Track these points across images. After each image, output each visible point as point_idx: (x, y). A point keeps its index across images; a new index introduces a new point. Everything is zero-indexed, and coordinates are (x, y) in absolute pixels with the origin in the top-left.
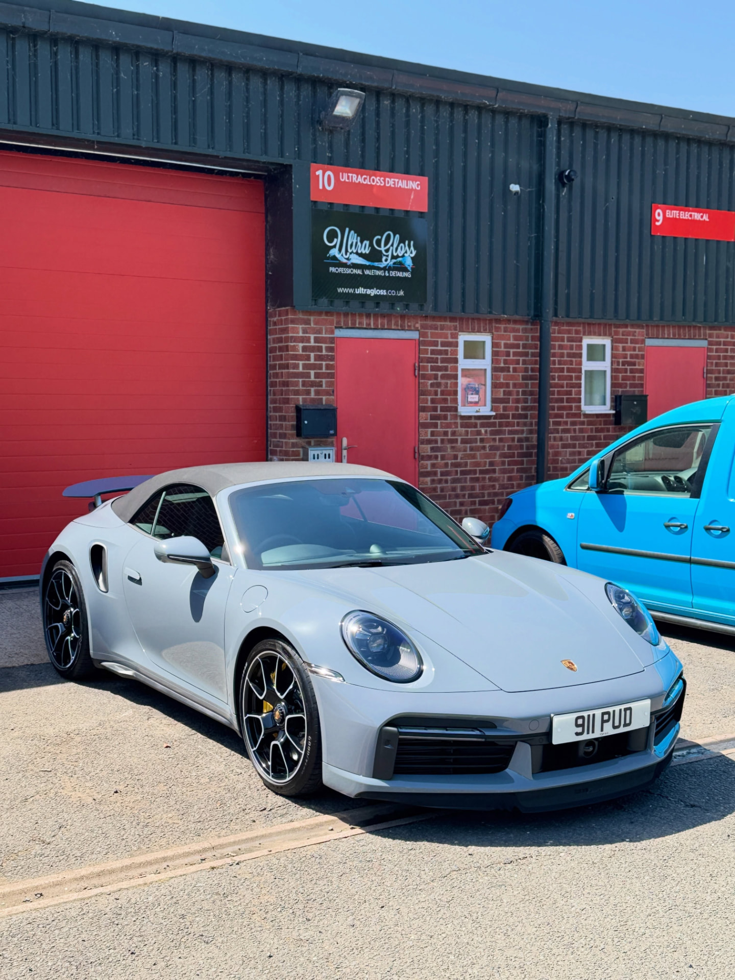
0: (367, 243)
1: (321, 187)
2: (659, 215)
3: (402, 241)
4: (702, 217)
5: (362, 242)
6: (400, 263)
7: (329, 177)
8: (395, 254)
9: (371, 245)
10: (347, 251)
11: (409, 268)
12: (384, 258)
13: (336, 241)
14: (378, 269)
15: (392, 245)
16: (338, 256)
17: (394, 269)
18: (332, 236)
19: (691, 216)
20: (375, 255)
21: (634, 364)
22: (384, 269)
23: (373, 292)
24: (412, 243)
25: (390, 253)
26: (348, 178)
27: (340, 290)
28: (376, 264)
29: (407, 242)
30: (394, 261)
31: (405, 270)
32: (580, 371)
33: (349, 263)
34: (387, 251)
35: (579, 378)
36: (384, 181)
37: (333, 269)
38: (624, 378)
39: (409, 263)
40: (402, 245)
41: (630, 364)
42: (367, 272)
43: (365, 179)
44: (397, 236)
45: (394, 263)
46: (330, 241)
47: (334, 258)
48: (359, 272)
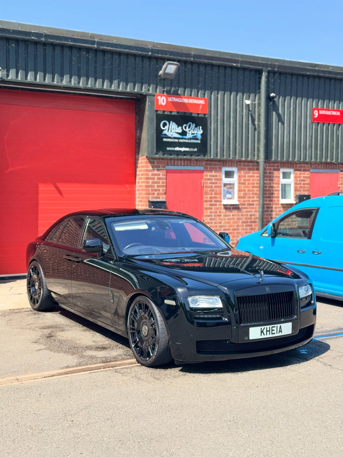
0: (180, 128)
1: (160, 104)
2: (316, 113)
3: (196, 126)
4: (337, 113)
5: (178, 127)
6: (195, 136)
7: (163, 100)
8: (193, 133)
9: (182, 128)
10: (171, 131)
11: (199, 139)
12: (188, 135)
13: (167, 127)
14: (185, 139)
15: (192, 129)
16: (167, 134)
17: (193, 139)
18: (165, 125)
19: (331, 113)
20: (184, 133)
21: (305, 181)
22: (188, 139)
23: (183, 149)
24: (201, 127)
25: (190, 132)
26: (172, 99)
27: (168, 149)
28: (184, 137)
29: (198, 127)
30: (193, 135)
31: (198, 139)
32: (279, 184)
33: (172, 137)
34: (189, 131)
35: (278, 187)
36: (188, 100)
37: (165, 140)
38: (300, 187)
39: (199, 137)
40: (196, 128)
41: (302, 180)
42: (180, 141)
43: (180, 100)
44: (194, 125)
45: (193, 137)
46: (164, 127)
47: (165, 135)
48: (177, 140)
